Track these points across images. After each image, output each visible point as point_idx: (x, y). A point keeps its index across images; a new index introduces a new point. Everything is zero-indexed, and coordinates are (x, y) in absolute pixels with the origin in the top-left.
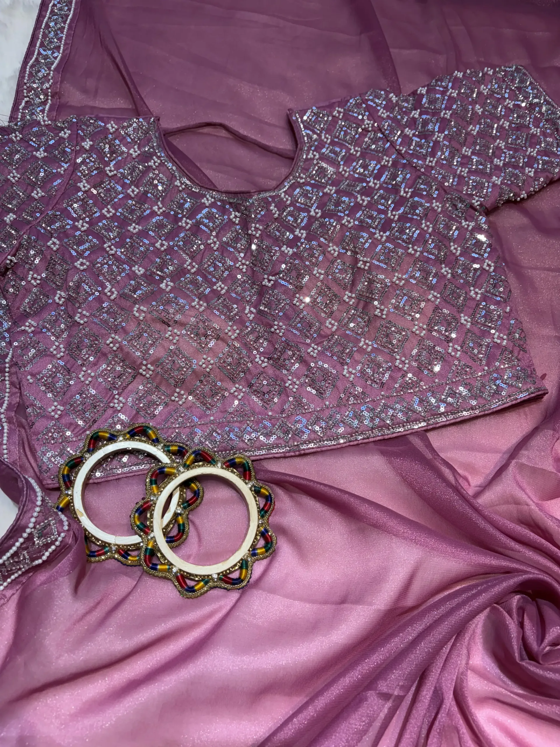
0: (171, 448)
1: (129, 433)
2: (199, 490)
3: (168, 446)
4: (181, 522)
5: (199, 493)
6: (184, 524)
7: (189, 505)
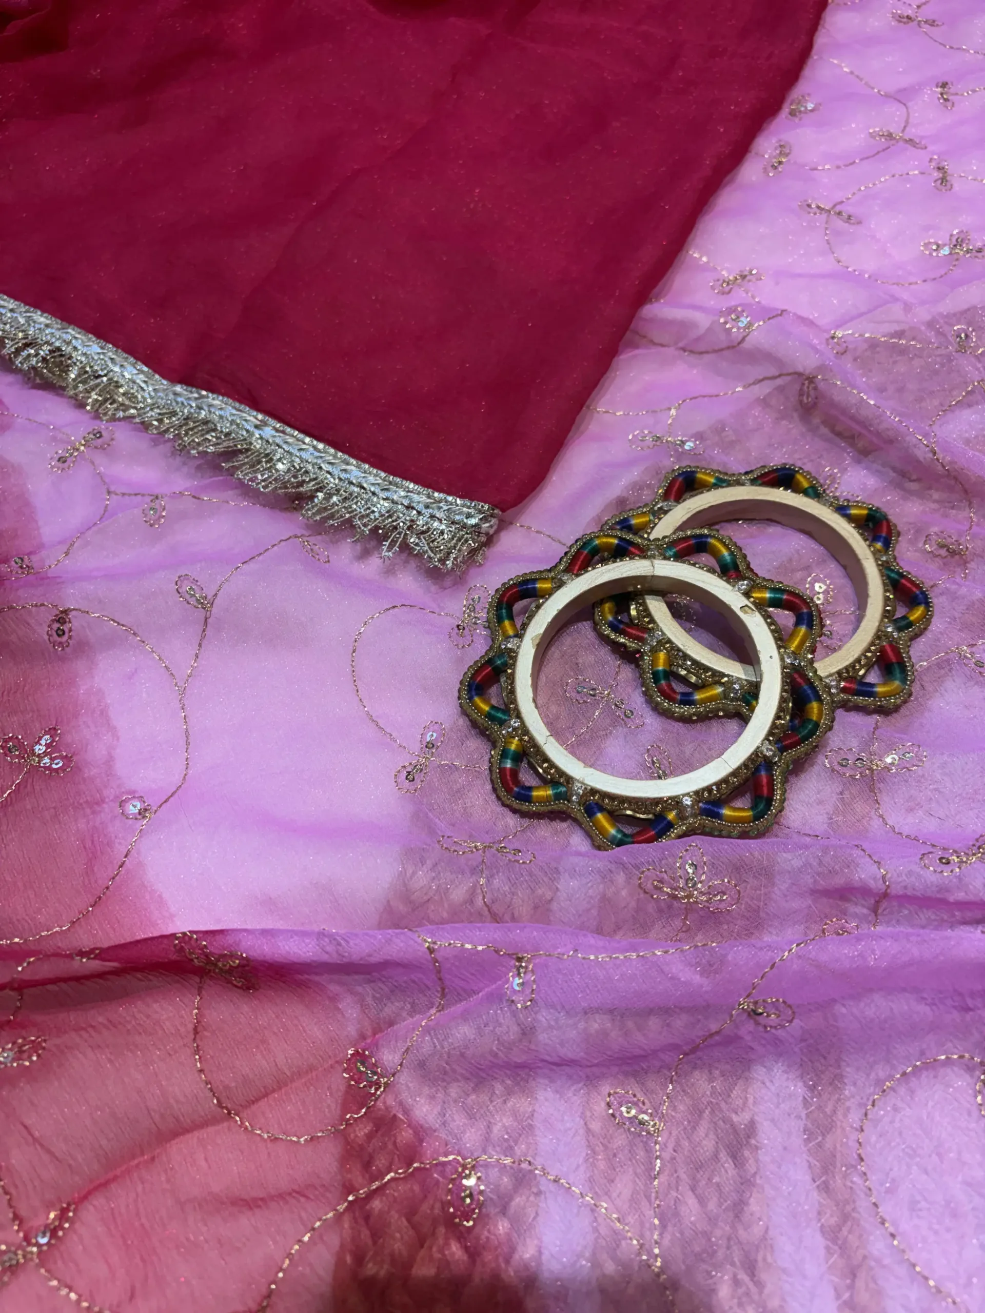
0: (550, 792)
1: (670, 825)
2: (471, 698)
3: (558, 797)
4: (507, 623)
5: (469, 691)
6: (500, 620)
7: (490, 662)
